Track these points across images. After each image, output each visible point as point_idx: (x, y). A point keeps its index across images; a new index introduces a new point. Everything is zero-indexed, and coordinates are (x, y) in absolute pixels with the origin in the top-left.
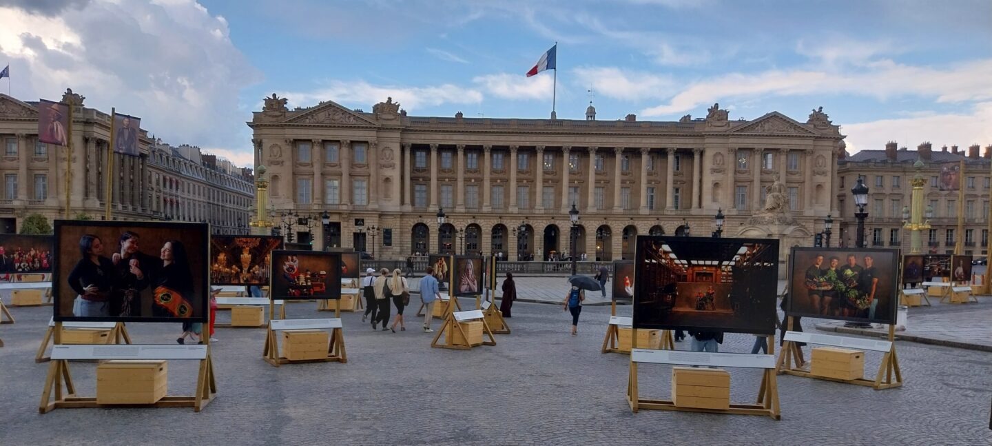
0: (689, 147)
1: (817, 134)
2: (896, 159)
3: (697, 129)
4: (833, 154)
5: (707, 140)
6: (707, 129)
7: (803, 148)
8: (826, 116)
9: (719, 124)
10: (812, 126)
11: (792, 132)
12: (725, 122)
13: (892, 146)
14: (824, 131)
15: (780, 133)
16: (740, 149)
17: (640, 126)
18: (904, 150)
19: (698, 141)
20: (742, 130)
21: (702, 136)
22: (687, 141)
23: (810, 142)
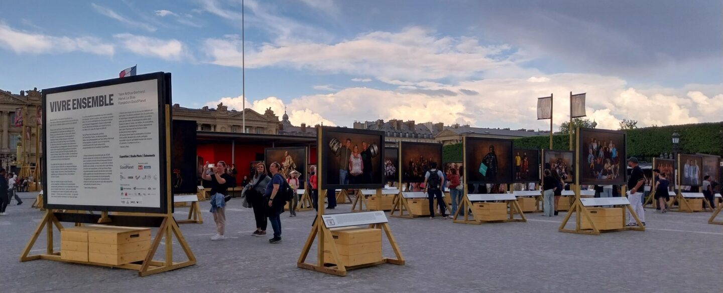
0: (209, 123)
1: (269, 120)
2: (305, 132)
3: (213, 114)
4: (276, 130)
5: (217, 120)
6: (217, 115)
7: (262, 126)
8: (273, 112)
9: (223, 113)
10: (266, 116)
11: (258, 119)
12: (226, 112)
13: (303, 125)
14: (272, 119)
15: (251, 119)
16: (233, 125)
17: (184, 112)
18: (309, 127)
19: (213, 120)
20: (234, 116)
21: (215, 118)
22: (208, 120)
23: (266, 124)
